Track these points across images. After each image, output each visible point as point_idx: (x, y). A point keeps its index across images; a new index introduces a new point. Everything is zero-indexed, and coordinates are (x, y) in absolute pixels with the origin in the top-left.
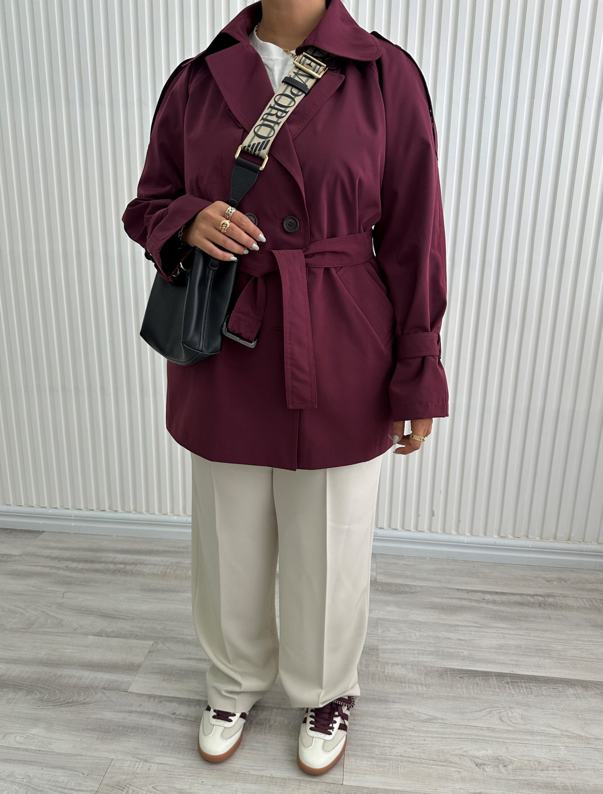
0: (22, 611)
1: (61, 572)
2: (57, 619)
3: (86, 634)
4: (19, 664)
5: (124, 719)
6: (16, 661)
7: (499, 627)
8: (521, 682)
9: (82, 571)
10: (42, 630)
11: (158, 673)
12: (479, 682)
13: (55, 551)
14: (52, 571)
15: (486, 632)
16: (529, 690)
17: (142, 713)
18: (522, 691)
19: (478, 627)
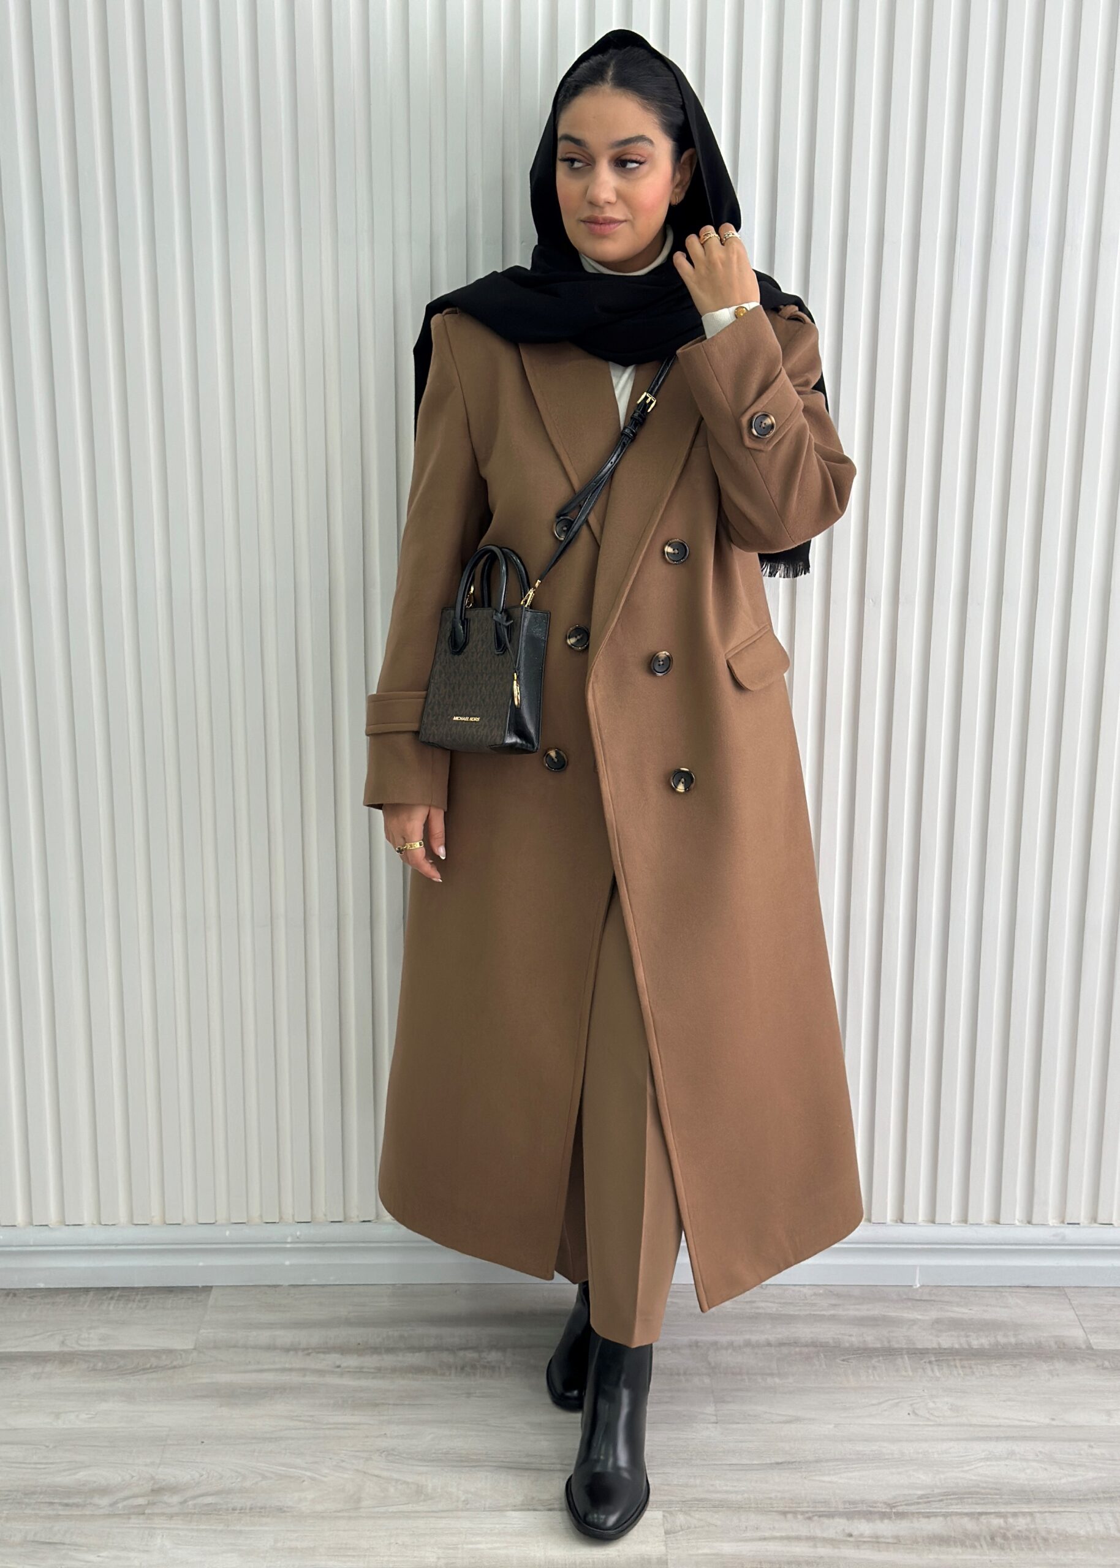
1: (331, 1380)
2: (407, 1484)
3: (499, 1509)
9: (380, 1372)
10: (387, 1509)
13: (278, 1333)
14: (308, 1379)
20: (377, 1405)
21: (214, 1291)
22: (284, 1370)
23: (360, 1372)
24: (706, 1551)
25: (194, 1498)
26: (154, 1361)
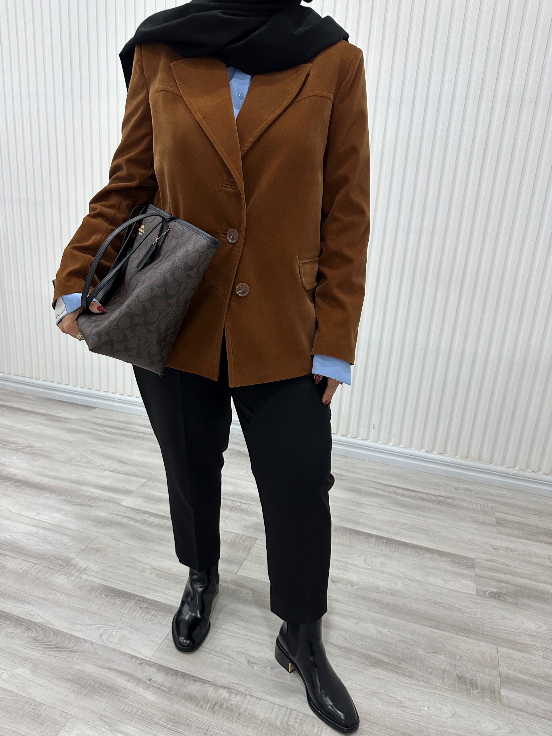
0: (68, 452)
1: (100, 433)
2: (89, 459)
3: (104, 470)
4: (57, 479)
5: (112, 518)
6: (55, 478)
7: (396, 510)
8: (393, 544)
9: (114, 434)
10: (77, 463)
11: (143, 497)
12: (361, 538)
13: (100, 420)
14: (94, 431)
15: (384, 511)
16: (396, 550)
17: (125, 517)
18: (391, 549)
19: (381, 507)
20: (104, 440)
21: (96, 409)
22: (91, 428)
23: (109, 433)
24: (147, 492)
25: (34, 450)
26: (63, 420)
